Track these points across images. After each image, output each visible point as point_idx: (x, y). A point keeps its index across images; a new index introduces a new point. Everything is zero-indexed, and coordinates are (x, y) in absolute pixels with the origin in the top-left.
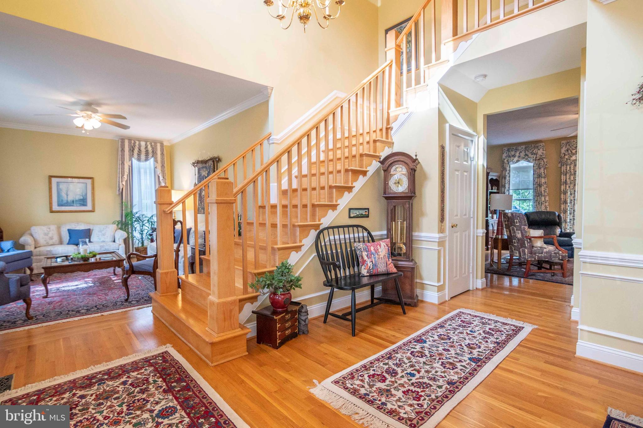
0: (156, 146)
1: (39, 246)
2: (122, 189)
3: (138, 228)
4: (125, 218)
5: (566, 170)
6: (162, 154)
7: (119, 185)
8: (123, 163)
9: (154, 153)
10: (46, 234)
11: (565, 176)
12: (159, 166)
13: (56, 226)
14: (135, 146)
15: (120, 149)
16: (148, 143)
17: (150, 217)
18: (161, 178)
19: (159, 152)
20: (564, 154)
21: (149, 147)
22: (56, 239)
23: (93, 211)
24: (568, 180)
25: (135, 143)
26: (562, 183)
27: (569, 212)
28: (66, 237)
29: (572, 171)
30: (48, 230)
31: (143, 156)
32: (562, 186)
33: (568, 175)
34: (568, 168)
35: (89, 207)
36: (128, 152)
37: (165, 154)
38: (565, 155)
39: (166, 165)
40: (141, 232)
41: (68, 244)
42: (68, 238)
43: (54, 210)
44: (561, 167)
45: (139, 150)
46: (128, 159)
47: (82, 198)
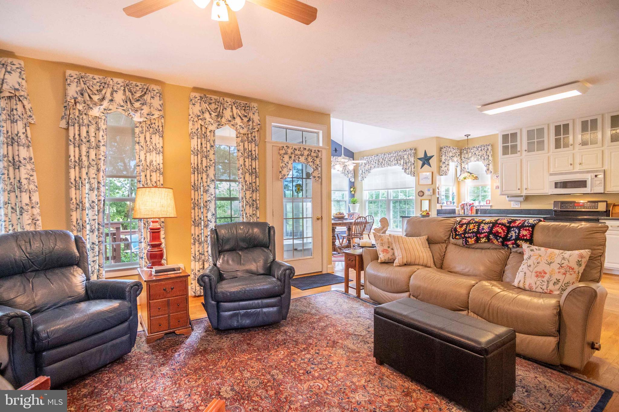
5: (79, 135)
11: (77, 149)
20: (75, 99)
24: (84, 158)
26: (71, 164)
27: (88, 227)
29: (92, 139)
32: (72, 171)
33: (84, 148)
34: (84, 134)
38: (75, 103)
44: (67, 129)
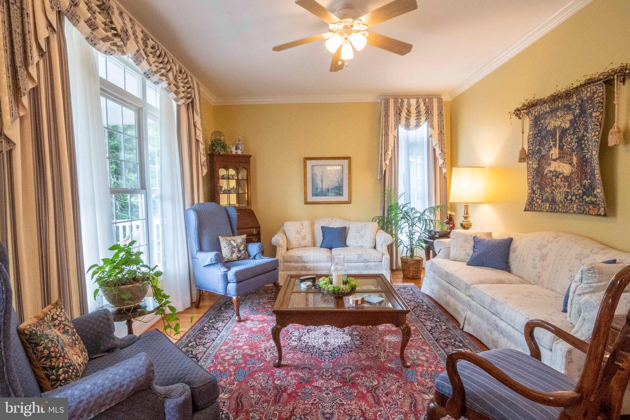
0: (431, 102)
1: (291, 247)
2: (385, 171)
3: (406, 229)
4: (388, 214)
6: (440, 114)
7: (381, 165)
8: (387, 134)
9: (429, 113)
10: (299, 233)
12: (435, 133)
13: (309, 221)
14: (402, 106)
15: (383, 114)
16: (420, 100)
17: (422, 212)
18: (438, 152)
19: (435, 112)
21: (422, 105)
22: (309, 238)
23: (349, 202)
25: (402, 102)
28: (319, 238)
30: (301, 226)
31: (413, 121)
35: (345, 198)
36: (393, 116)
37: (444, 114)
39: (445, 131)
40: (411, 235)
41: (321, 247)
42: (322, 238)
43: (309, 200)
45: (408, 111)
46: (393, 126)
47: (337, 185)
